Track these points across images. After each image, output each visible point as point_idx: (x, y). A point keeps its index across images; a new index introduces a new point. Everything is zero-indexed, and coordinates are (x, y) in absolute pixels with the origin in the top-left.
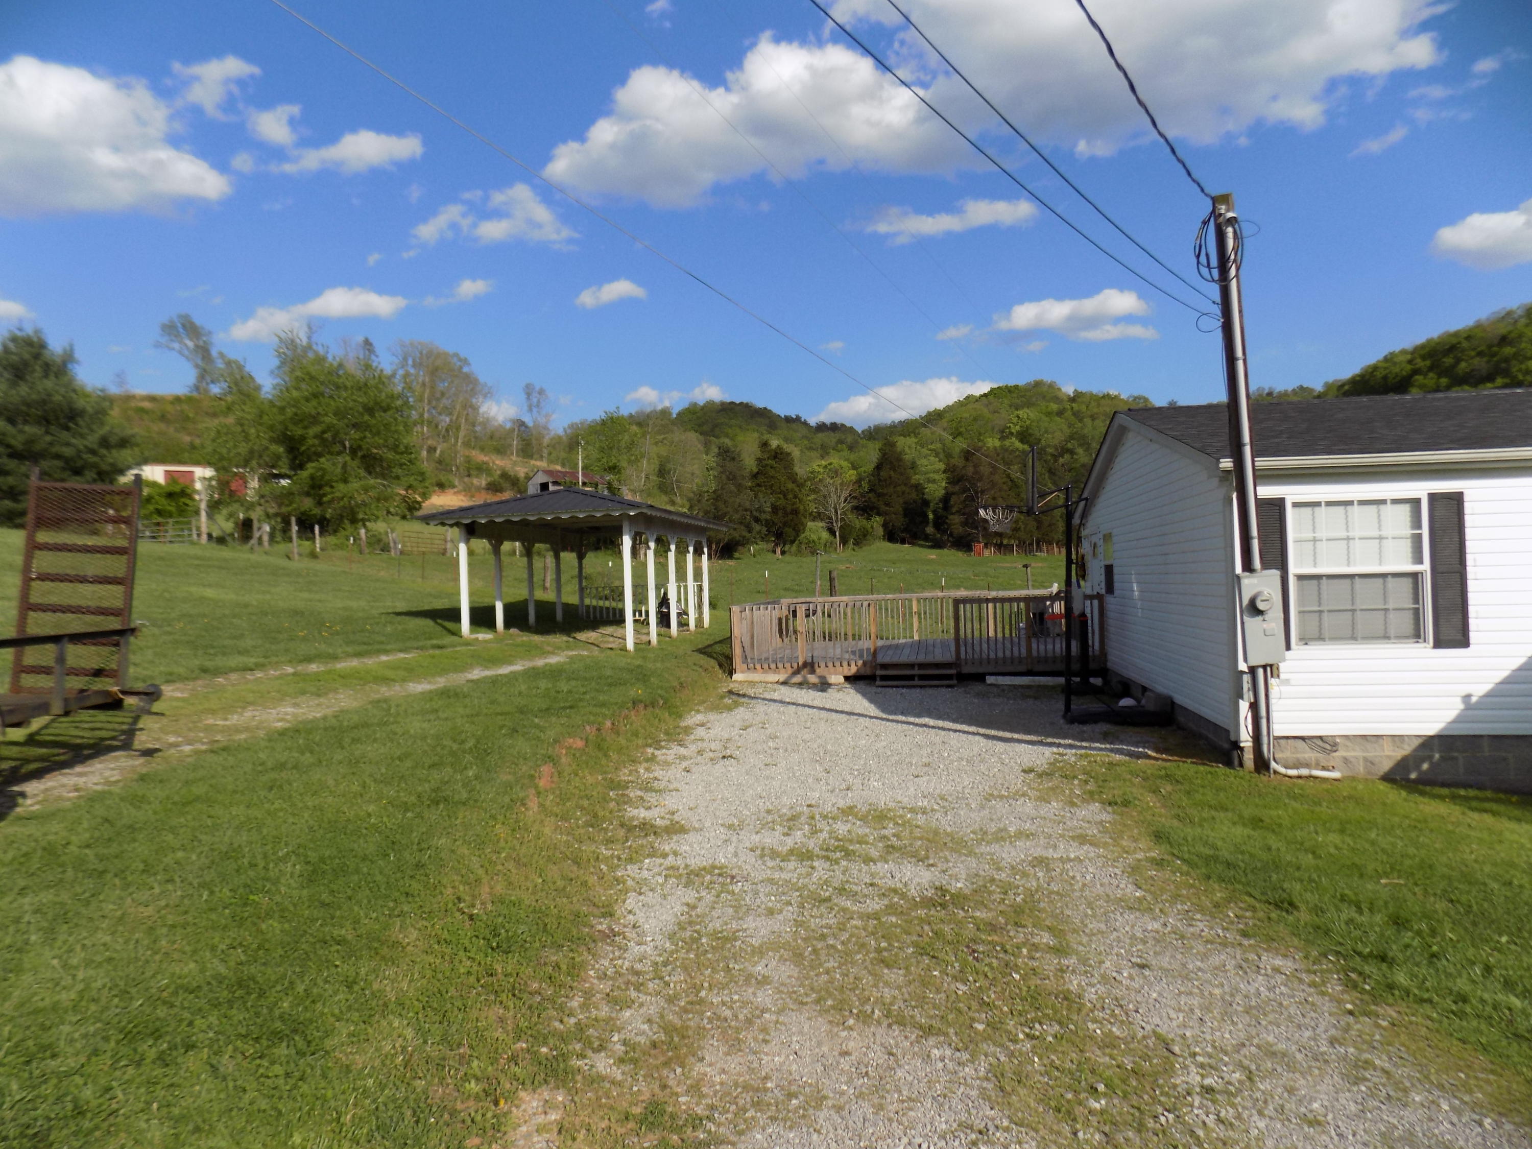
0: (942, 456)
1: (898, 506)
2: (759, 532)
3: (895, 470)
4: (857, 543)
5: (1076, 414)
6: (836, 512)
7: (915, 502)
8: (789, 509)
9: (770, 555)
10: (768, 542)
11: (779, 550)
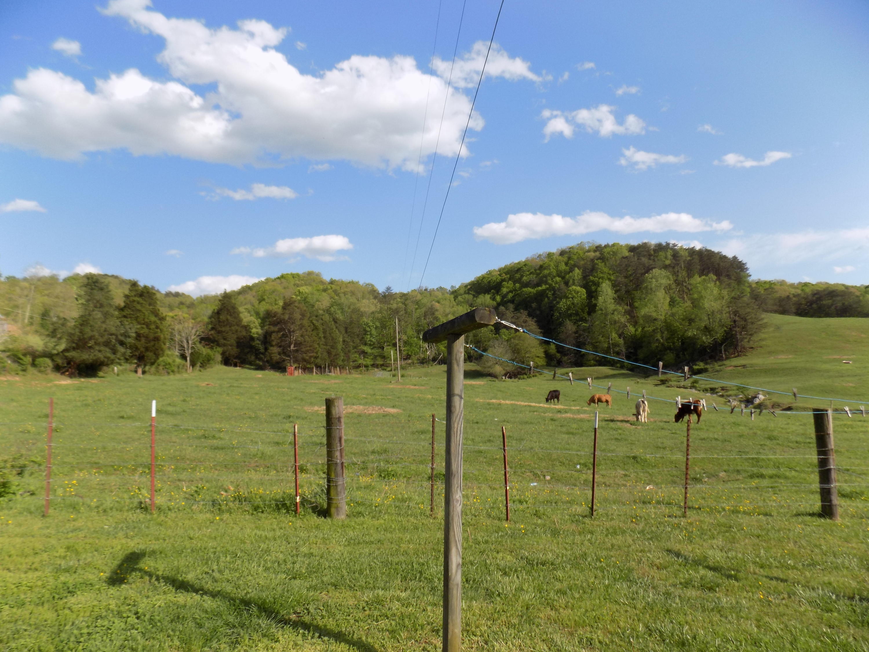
0: (253, 313)
1: (232, 339)
2: (124, 354)
3: (231, 315)
4: (203, 366)
5: (335, 291)
6: (188, 342)
7: (245, 337)
8: (152, 336)
9: (133, 375)
10: (131, 363)
11: (140, 370)
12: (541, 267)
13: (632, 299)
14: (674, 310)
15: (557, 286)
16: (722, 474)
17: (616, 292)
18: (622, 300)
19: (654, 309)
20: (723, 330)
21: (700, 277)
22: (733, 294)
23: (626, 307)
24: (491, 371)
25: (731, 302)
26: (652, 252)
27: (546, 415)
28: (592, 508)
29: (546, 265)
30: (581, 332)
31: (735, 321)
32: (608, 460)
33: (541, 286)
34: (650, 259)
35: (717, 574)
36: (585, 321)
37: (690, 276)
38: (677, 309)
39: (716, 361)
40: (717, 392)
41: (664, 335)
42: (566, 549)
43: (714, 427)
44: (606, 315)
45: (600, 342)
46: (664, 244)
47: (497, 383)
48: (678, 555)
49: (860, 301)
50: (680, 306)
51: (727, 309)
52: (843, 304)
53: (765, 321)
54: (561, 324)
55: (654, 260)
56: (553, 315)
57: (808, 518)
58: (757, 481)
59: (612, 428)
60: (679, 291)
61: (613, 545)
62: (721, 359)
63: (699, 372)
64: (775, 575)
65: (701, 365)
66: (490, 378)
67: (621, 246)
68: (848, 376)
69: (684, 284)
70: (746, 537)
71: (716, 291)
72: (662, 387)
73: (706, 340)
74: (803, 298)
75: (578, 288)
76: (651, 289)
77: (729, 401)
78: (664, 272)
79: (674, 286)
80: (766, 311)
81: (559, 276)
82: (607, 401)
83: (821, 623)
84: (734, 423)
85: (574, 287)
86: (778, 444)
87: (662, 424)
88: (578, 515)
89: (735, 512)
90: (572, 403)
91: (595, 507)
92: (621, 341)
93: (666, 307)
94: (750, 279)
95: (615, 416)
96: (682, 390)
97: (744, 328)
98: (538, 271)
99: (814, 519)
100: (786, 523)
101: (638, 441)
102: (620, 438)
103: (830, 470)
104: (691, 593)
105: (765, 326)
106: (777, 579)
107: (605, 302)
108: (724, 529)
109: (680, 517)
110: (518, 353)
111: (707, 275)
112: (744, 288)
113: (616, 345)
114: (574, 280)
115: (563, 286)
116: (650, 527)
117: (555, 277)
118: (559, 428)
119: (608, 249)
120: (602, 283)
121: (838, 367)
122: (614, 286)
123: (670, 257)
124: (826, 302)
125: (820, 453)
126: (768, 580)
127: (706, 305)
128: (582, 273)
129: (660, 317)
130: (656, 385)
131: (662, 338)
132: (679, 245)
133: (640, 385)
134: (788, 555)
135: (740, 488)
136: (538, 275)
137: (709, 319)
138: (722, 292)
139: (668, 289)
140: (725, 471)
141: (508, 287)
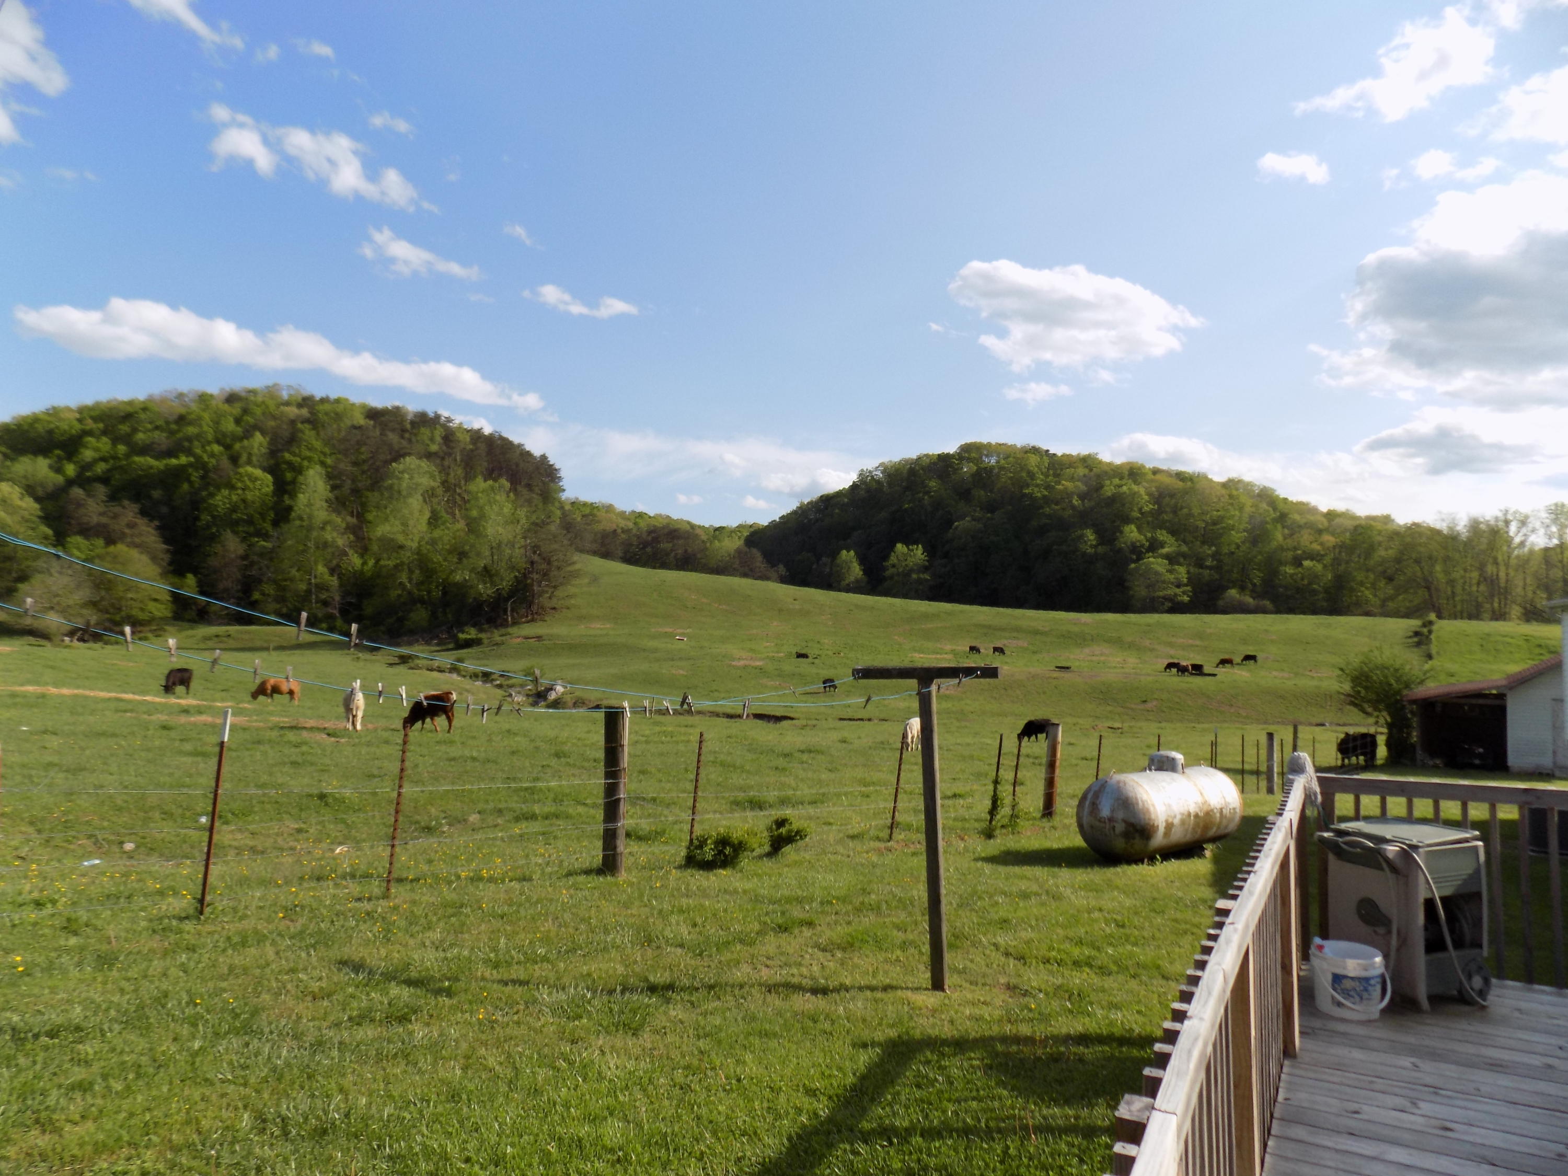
12: (182, 420)
13: (363, 505)
14: (437, 533)
15: (213, 461)
16: (474, 818)
17: (334, 488)
18: (344, 504)
19: (400, 528)
20: (512, 575)
21: (485, 480)
22: (534, 518)
23: (349, 519)
24: (36, 624)
25: (529, 530)
26: (408, 426)
27: (154, 718)
28: (201, 901)
29: (193, 416)
30: (255, 558)
31: (532, 563)
32: (269, 803)
33: (177, 457)
34: (402, 437)
35: (419, 992)
36: (265, 536)
37: (469, 477)
38: (441, 533)
39: (496, 627)
40: (493, 680)
41: (414, 576)
42: (122, 991)
43: (474, 738)
44: (310, 529)
45: (292, 580)
46: (432, 415)
47: (48, 651)
48: (358, 967)
49: (706, 549)
50: (448, 529)
51: (522, 542)
52: (686, 551)
53: (577, 566)
54: (213, 538)
55: (410, 441)
56: (197, 518)
57: (582, 878)
58: (524, 824)
59: (289, 742)
60: (448, 501)
61: (231, 968)
62: (505, 624)
63: (468, 644)
64: (514, 977)
65: (471, 633)
66: (31, 639)
67: (353, 405)
68: (681, 659)
69: (458, 490)
70: (483, 921)
71: (507, 509)
72: (402, 669)
73: (485, 590)
74: (635, 535)
75: (258, 472)
76: (399, 492)
77: (510, 695)
78: (424, 464)
79: (440, 491)
80: (582, 551)
81: (218, 442)
82: (291, 693)
83: (562, 1039)
84: (509, 731)
85: (249, 469)
86: (568, 764)
87: (386, 735)
88: (169, 918)
89: (476, 879)
90: (218, 695)
91: (208, 898)
92: (334, 581)
93: (423, 526)
94: (564, 496)
95: (301, 720)
96: (435, 674)
97: (545, 575)
98: (174, 427)
99: (590, 878)
100: (550, 889)
101: (336, 765)
102: (300, 761)
103: (618, 800)
104: (368, 1032)
105: (576, 574)
106: (514, 982)
107: (309, 505)
108: (450, 911)
109: (378, 898)
110: (108, 590)
111: (495, 480)
112: (553, 509)
113: (322, 587)
114: (250, 454)
115: (225, 463)
116: (317, 923)
117: (209, 443)
118: (177, 744)
119: (327, 407)
120: (308, 468)
121: (669, 646)
122: (329, 477)
123: (438, 439)
124: (665, 546)
125: (608, 775)
126: (500, 986)
127: (490, 531)
128: (269, 443)
129: (409, 543)
130: (391, 665)
131: (410, 581)
132: (457, 422)
133: (361, 664)
134: (541, 940)
135: (494, 839)
136: (172, 433)
137: (492, 555)
138: (518, 512)
139: (429, 495)
140: (479, 812)
141: (97, 450)
